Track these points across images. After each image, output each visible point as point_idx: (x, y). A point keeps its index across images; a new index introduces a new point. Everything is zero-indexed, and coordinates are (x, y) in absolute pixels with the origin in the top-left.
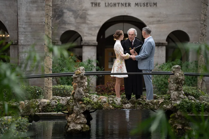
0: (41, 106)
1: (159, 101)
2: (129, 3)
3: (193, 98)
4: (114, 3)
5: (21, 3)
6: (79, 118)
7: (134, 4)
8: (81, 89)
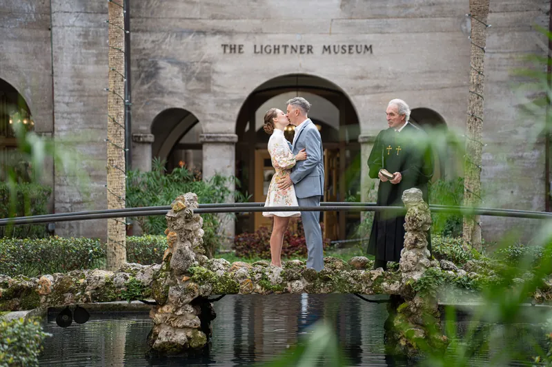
0: (91, 288)
1: (371, 274)
2: (308, 46)
3: (452, 264)
4: (275, 46)
5: (62, 45)
6: (181, 315)
7: (321, 49)
8: (187, 246)
